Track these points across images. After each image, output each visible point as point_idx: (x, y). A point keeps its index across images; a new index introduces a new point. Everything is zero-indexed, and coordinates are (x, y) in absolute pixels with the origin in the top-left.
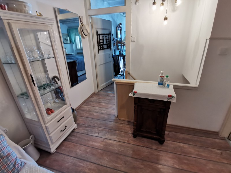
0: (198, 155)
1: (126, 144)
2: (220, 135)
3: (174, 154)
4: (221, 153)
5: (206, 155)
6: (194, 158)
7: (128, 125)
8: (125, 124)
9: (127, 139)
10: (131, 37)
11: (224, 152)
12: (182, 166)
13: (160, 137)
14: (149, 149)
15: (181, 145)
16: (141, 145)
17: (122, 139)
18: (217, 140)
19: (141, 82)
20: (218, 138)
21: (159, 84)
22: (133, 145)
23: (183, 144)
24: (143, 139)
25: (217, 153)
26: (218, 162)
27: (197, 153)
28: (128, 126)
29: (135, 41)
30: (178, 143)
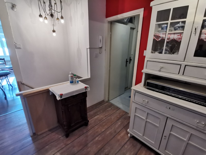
0: (105, 116)
1: (64, 148)
2: (105, 101)
3: (97, 125)
4: (111, 109)
5: (108, 114)
6: (106, 119)
7: (52, 133)
8: (49, 134)
9: (62, 144)
10: (14, 43)
11: (111, 108)
12: (105, 127)
13: (85, 121)
14: (83, 135)
15: (96, 117)
16: (77, 138)
17: (58, 148)
18: (106, 104)
19: (53, 86)
20: (105, 103)
21: (71, 83)
22: (71, 143)
23: (96, 116)
24: (74, 132)
25: (110, 110)
26: (113, 113)
27: (104, 116)
28: (54, 134)
29: (22, 48)
30: (94, 118)
